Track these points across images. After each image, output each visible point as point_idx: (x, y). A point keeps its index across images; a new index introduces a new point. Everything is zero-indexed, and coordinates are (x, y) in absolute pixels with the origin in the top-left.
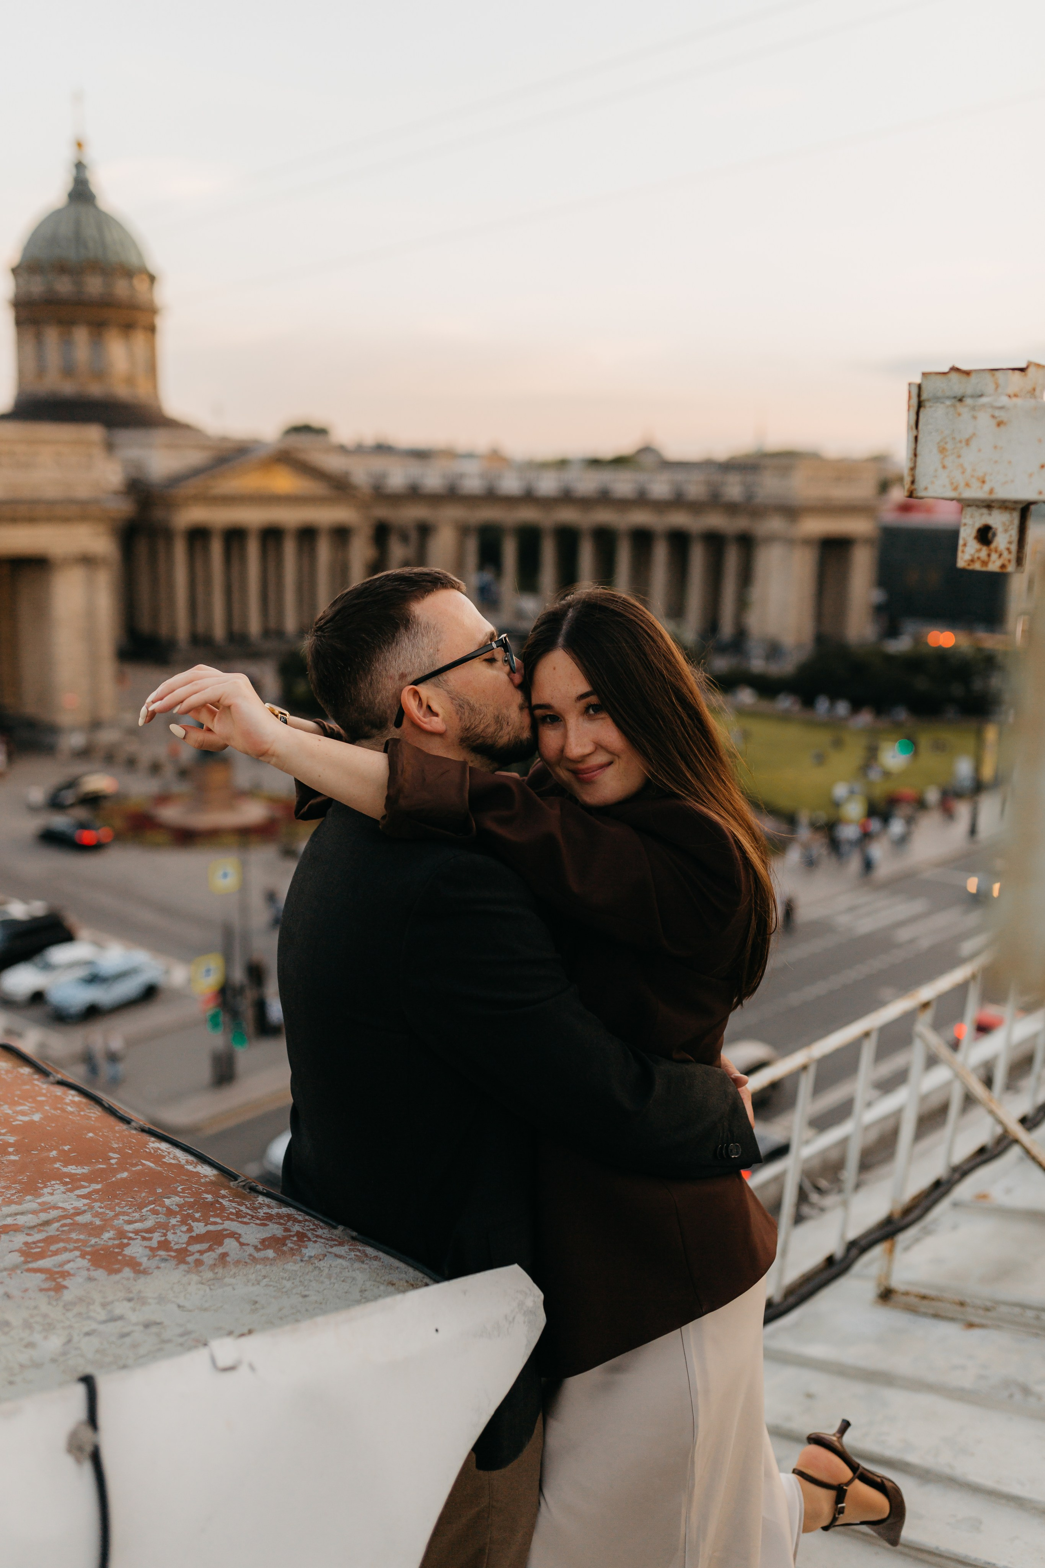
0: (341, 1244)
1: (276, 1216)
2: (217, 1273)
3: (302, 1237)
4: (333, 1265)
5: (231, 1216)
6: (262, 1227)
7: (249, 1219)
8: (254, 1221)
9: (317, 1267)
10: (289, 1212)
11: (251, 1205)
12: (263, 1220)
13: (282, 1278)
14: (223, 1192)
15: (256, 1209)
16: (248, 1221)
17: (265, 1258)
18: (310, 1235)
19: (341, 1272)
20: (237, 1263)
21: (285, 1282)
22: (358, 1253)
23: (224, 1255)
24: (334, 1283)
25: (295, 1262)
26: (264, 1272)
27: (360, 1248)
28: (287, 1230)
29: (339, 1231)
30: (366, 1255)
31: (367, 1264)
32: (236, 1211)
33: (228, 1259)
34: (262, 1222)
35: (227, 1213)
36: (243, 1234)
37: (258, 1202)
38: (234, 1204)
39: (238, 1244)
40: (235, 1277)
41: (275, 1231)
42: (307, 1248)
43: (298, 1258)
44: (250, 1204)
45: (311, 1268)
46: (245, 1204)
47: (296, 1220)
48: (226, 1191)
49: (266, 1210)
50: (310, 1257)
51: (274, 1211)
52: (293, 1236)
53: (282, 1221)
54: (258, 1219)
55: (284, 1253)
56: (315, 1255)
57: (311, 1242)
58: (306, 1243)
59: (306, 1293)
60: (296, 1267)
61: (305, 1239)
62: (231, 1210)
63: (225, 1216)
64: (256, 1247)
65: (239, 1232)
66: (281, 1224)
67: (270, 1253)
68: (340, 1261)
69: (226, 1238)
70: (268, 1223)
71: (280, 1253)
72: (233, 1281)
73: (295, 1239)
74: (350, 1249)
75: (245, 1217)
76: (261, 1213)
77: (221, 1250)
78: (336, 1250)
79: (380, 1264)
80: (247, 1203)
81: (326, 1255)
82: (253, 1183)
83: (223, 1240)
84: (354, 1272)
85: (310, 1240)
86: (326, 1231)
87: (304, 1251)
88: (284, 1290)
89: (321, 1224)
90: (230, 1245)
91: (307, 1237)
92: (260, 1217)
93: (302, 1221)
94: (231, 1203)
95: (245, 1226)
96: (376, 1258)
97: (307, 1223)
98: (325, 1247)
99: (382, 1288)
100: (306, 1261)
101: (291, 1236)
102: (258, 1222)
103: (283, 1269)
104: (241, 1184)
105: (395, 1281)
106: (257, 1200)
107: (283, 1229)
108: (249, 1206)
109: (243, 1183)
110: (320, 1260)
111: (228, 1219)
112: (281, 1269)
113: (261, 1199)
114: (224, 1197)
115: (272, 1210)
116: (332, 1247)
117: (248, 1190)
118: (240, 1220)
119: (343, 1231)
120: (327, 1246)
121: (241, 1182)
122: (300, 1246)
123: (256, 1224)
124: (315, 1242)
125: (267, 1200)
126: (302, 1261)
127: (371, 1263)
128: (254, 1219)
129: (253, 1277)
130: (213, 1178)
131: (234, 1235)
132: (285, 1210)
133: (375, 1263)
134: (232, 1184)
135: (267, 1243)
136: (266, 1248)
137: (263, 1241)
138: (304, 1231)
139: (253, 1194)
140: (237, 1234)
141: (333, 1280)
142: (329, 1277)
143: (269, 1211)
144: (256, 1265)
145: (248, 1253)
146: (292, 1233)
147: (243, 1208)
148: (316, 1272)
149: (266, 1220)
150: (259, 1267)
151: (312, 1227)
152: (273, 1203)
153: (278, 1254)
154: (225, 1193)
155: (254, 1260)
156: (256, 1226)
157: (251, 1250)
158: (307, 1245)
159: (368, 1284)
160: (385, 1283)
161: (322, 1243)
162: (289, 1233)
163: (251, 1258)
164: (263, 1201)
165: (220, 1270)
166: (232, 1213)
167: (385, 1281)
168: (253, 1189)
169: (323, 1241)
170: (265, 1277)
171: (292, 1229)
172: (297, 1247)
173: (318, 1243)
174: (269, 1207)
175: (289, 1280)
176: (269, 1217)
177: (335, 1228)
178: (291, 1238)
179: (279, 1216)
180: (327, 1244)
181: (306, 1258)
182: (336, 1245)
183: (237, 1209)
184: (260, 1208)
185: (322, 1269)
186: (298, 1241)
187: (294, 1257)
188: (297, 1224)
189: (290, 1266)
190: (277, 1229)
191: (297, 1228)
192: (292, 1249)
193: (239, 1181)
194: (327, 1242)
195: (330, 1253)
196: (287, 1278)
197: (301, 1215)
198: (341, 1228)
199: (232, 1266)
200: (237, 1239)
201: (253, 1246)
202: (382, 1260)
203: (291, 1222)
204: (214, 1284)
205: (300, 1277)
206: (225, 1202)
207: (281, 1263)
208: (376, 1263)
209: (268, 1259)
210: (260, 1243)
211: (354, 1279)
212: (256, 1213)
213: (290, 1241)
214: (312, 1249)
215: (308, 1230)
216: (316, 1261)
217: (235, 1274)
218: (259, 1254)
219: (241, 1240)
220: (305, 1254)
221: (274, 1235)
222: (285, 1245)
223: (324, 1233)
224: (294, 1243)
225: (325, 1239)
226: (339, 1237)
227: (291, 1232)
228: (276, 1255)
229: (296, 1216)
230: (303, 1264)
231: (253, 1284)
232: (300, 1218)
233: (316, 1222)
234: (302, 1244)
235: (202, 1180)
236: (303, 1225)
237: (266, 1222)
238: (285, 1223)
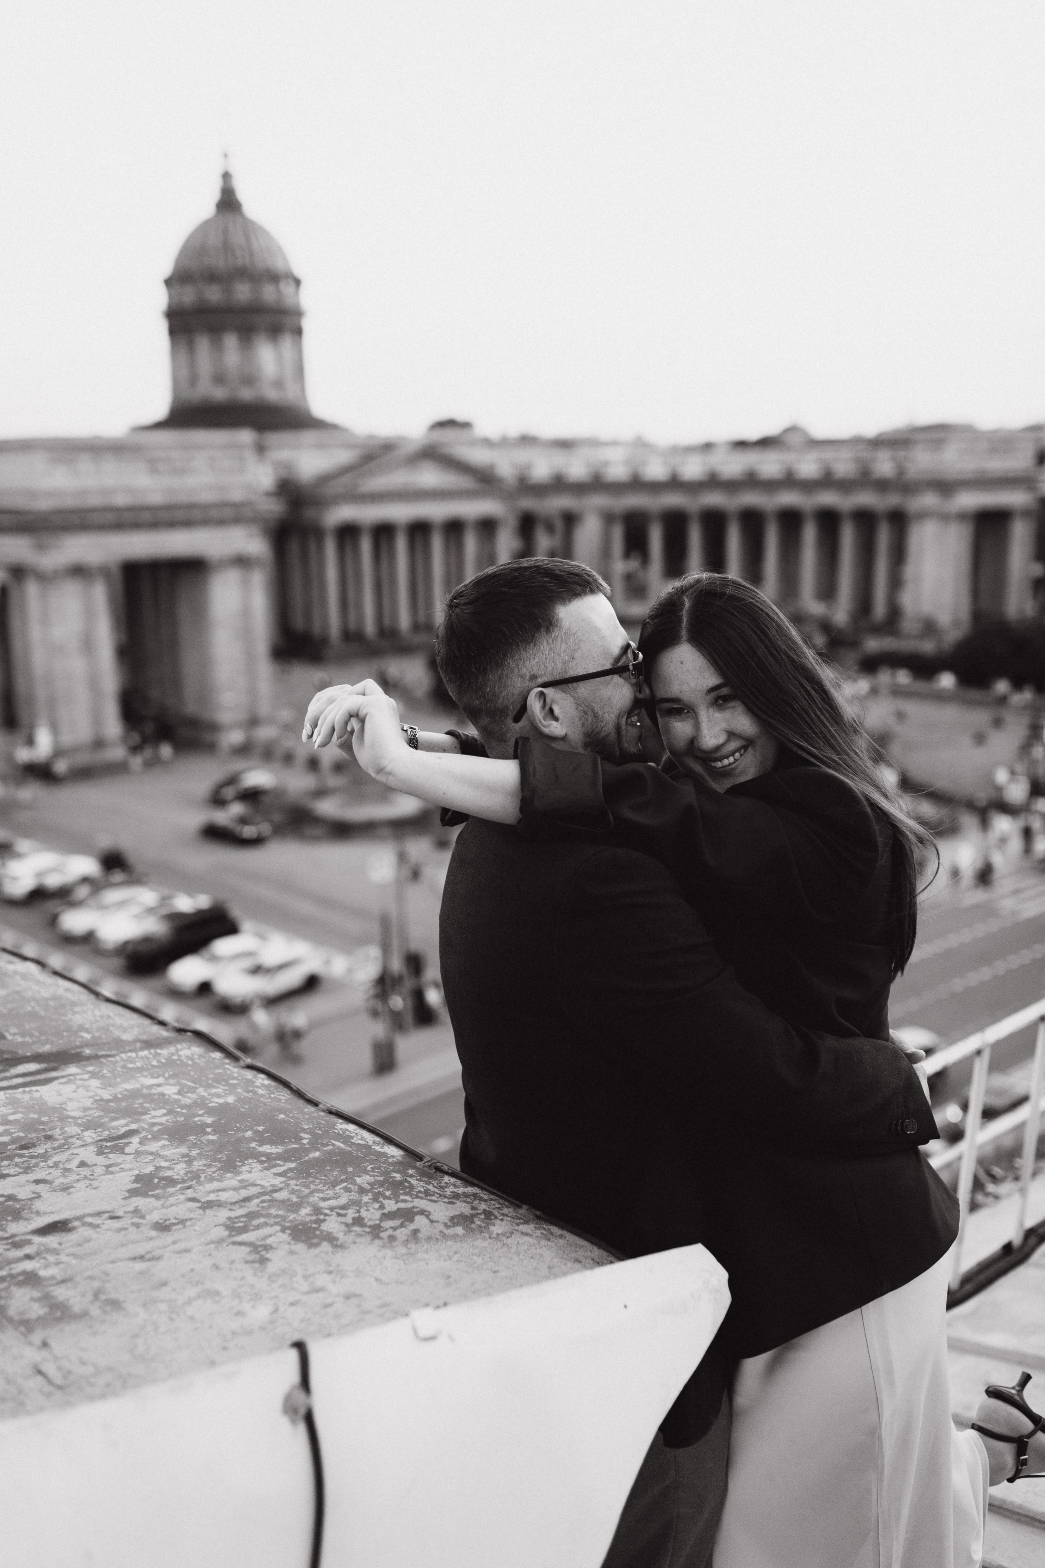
0: (526, 1222)
1: (462, 1195)
2: (410, 1249)
3: (488, 1215)
4: (520, 1242)
5: (419, 1195)
6: (450, 1205)
7: (438, 1198)
8: (442, 1199)
9: (506, 1244)
10: (475, 1192)
11: (437, 1185)
12: (450, 1198)
13: (473, 1254)
14: (410, 1172)
15: (442, 1187)
16: (436, 1199)
17: (455, 1234)
18: (496, 1212)
19: (528, 1249)
20: (429, 1239)
21: (475, 1258)
22: (544, 1232)
23: (416, 1232)
24: (523, 1260)
25: (484, 1239)
26: (454, 1248)
27: (545, 1226)
28: (473, 1208)
29: (523, 1211)
30: (552, 1234)
31: (553, 1241)
32: (424, 1190)
33: (420, 1235)
34: (450, 1200)
35: (416, 1192)
36: (432, 1211)
37: (444, 1181)
38: (422, 1183)
39: (428, 1222)
40: (427, 1252)
41: (463, 1209)
42: (494, 1225)
43: (487, 1235)
44: (437, 1183)
45: (499, 1245)
46: (432, 1183)
47: (481, 1199)
48: (414, 1171)
49: (452, 1189)
50: (498, 1235)
51: (460, 1190)
52: (480, 1214)
53: (469, 1200)
54: (445, 1197)
55: (472, 1230)
56: (502, 1233)
57: (498, 1221)
58: (493, 1220)
59: (496, 1269)
60: (486, 1244)
61: (492, 1217)
62: (419, 1189)
63: (414, 1195)
64: (446, 1225)
65: (429, 1210)
66: (468, 1203)
67: (459, 1230)
68: (527, 1238)
69: (416, 1215)
70: (455, 1201)
71: (470, 1231)
72: (426, 1256)
73: (482, 1216)
74: (535, 1228)
75: (433, 1195)
76: (448, 1191)
77: (412, 1227)
78: (522, 1228)
79: (566, 1242)
80: (434, 1182)
81: (513, 1233)
82: (438, 1164)
83: (414, 1217)
84: (541, 1250)
85: (496, 1218)
86: (510, 1210)
87: (492, 1228)
88: (475, 1265)
89: (507, 1203)
90: (420, 1222)
91: (493, 1215)
92: (447, 1195)
93: (487, 1200)
94: (419, 1182)
95: (434, 1204)
96: (561, 1236)
97: (492, 1202)
98: (512, 1225)
99: (569, 1264)
100: (495, 1238)
101: (478, 1214)
102: (446, 1200)
103: (473, 1246)
104: (426, 1164)
105: (581, 1259)
106: (443, 1180)
107: (470, 1207)
108: (436, 1185)
109: (430, 1164)
110: (508, 1237)
111: (417, 1197)
112: (471, 1245)
113: (446, 1179)
114: (411, 1176)
115: (458, 1189)
116: (518, 1225)
117: (434, 1170)
118: (428, 1198)
119: (527, 1210)
120: (514, 1224)
121: (426, 1162)
122: (488, 1224)
123: (445, 1202)
124: (502, 1220)
125: (453, 1180)
126: (490, 1238)
127: (557, 1241)
128: (442, 1197)
129: (444, 1253)
130: (400, 1159)
131: (422, 1212)
132: (470, 1190)
133: (560, 1241)
134: (418, 1164)
135: (456, 1221)
136: (455, 1225)
137: (452, 1219)
138: (490, 1210)
139: (438, 1174)
140: (426, 1211)
141: (521, 1256)
142: (518, 1253)
143: (455, 1190)
144: (447, 1240)
145: (438, 1229)
146: (479, 1212)
147: (430, 1187)
148: (505, 1249)
149: (454, 1199)
150: (449, 1243)
151: (497, 1206)
152: (459, 1182)
153: (467, 1232)
154: (412, 1173)
155: (444, 1236)
156: (445, 1204)
157: (442, 1227)
158: (494, 1223)
159: (556, 1260)
160: (573, 1261)
161: (508, 1221)
162: (476, 1211)
163: (442, 1234)
164: (449, 1180)
165: (412, 1246)
166: (420, 1192)
167: (571, 1258)
168: (438, 1169)
169: (509, 1219)
170: (456, 1253)
171: (478, 1207)
172: (484, 1225)
173: (505, 1221)
174: (455, 1186)
175: (479, 1256)
176: (456, 1196)
177: (520, 1207)
178: (478, 1216)
179: (466, 1195)
180: (513, 1222)
181: (494, 1235)
182: (522, 1223)
183: (425, 1188)
184: (446, 1187)
185: (510, 1246)
186: (485, 1219)
187: (482, 1234)
188: (483, 1203)
189: (479, 1243)
190: (465, 1207)
191: (483, 1206)
192: (480, 1226)
193: (425, 1161)
194: (513, 1220)
195: (517, 1231)
196: (478, 1254)
197: (486, 1194)
198: (525, 1207)
199: (424, 1242)
200: (427, 1216)
201: (443, 1223)
202: (567, 1238)
203: (478, 1201)
204: (408, 1259)
205: (489, 1254)
206: (413, 1181)
207: (470, 1240)
208: (562, 1242)
209: (458, 1235)
210: (450, 1220)
211: (541, 1256)
212: (442, 1192)
213: (477, 1219)
214: (498, 1227)
215: (494, 1209)
216: (504, 1239)
217: (427, 1249)
218: (449, 1231)
219: (431, 1217)
220: (493, 1231)
221: (462, 1213)
222: (473, 1222)
223: (509, 1212)
224: (482, 1221)
225: (510, 1217)
226: (524, 1216)
227: (478, 1210)
228: (465, 1232)
229: (482, 1195)
230: (491, 1241)
231: (445, 1260)
232: (485, 1197)
233: (501, 1201)
234: (490, 1222)
235: (390, 1160)
236: (489, 1204)
237: (453, 1200)
238: (472, 1201)
